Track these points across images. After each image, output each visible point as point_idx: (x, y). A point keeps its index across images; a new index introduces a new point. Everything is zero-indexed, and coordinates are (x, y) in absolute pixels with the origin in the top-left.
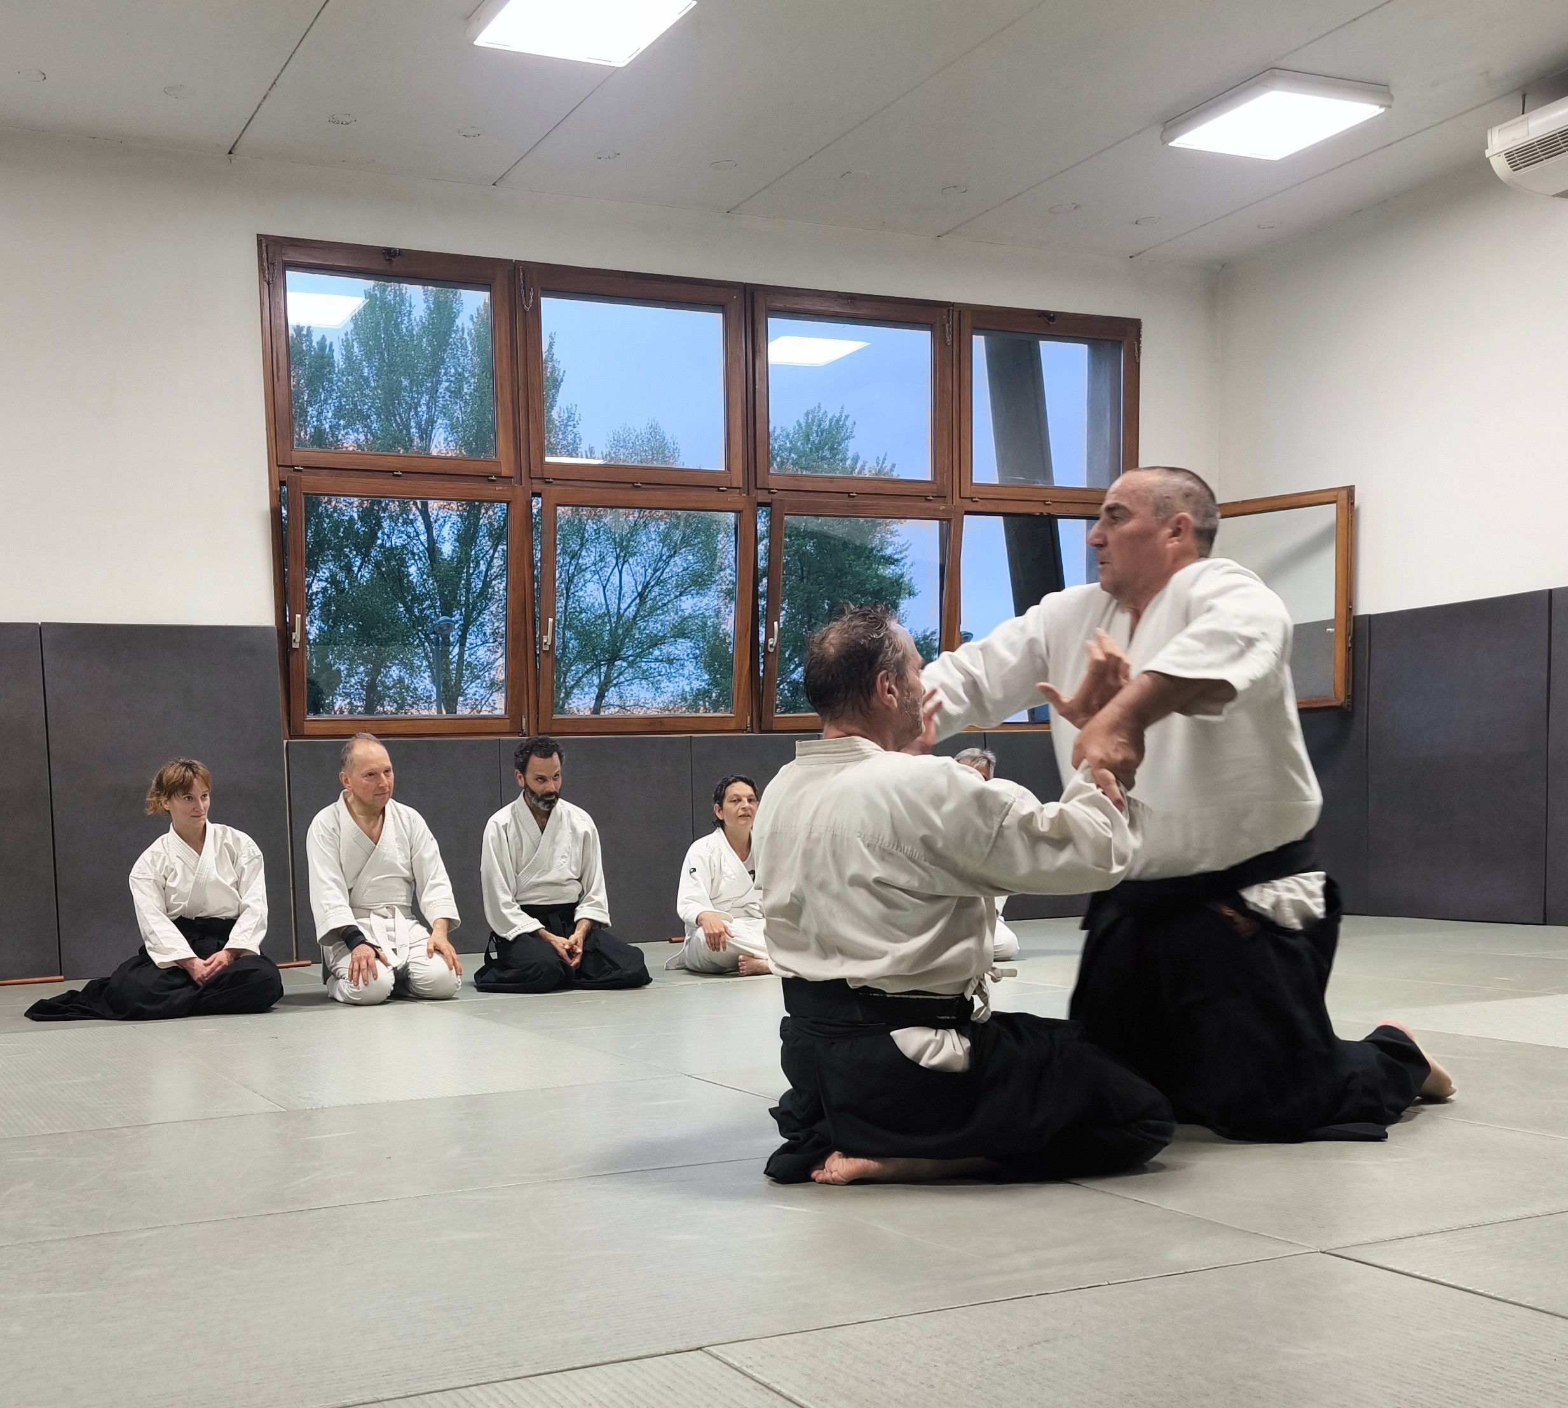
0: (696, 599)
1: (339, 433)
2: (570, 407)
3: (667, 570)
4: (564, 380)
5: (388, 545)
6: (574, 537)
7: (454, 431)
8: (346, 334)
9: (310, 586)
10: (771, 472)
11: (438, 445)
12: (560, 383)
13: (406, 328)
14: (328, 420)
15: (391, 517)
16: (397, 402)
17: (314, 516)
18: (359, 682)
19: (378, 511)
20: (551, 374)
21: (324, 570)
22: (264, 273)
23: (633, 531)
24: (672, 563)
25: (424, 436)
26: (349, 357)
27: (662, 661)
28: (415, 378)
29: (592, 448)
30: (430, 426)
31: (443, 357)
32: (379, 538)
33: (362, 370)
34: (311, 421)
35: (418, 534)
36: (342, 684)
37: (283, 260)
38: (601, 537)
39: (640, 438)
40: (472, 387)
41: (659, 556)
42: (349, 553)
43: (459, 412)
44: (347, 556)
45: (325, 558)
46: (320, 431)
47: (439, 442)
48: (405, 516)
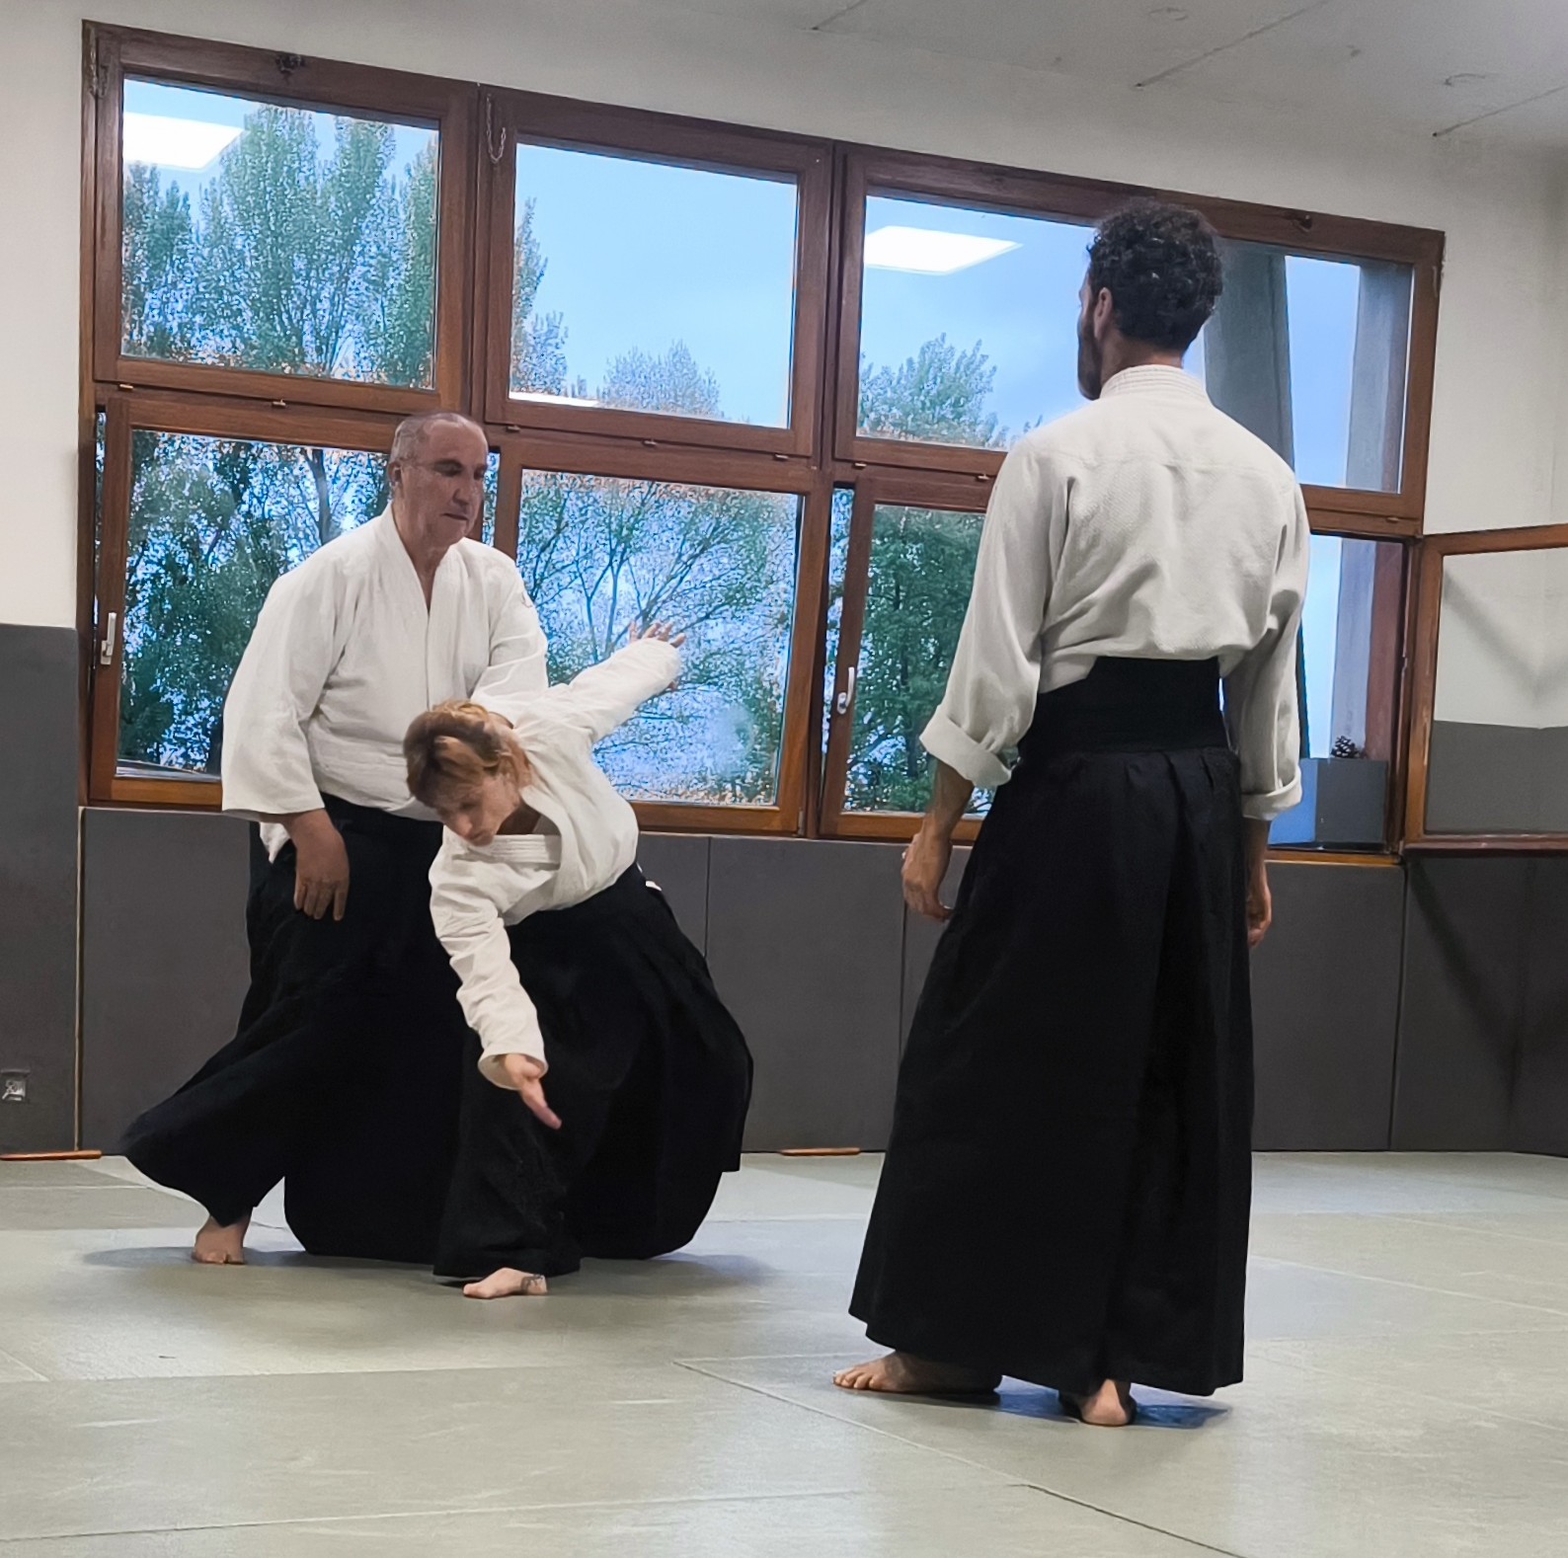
0: (729, 626)
1: (193, 335)
2: (552, 316)
3: (687, 578)
4: (546, 273)
5: (257, 514)
6: (547, 518)
7: (372, 342)
8: (212, 183)
9: (133, 571)
10: (858, 434)
11: (344, 364)
12: (538, 279)
13: (307, 178)
14: (176, 315)
15: (265, 471)
16: (284, 292)
17: (145, 462)
18: (199, 723)
19: (246, 460)
20: (527, 264)
21: (156, 547)
22: (90, 81)
23: (639, 514)
24: (695, 567)
25: (324, 347)
26: (216, 220)
27: (670, 718)
28: (315, 257)
29: (582, 381)
30: (334, 334)
31: (361, 227)
32: (244, 503)
33: (233, 240)
34: (150, 314)
35: (305, 500)
36: (174, 725)
37: (121, 63)
38: (590, 521)
39: (657, 370)
40: (403, 277)
41: (677, 555)
42: (196, 524)
43: (381, 314)
44: (193, 527)
45: (159, 528)
46: (163, 331)
47: (346, 360)
48: (286, 471)
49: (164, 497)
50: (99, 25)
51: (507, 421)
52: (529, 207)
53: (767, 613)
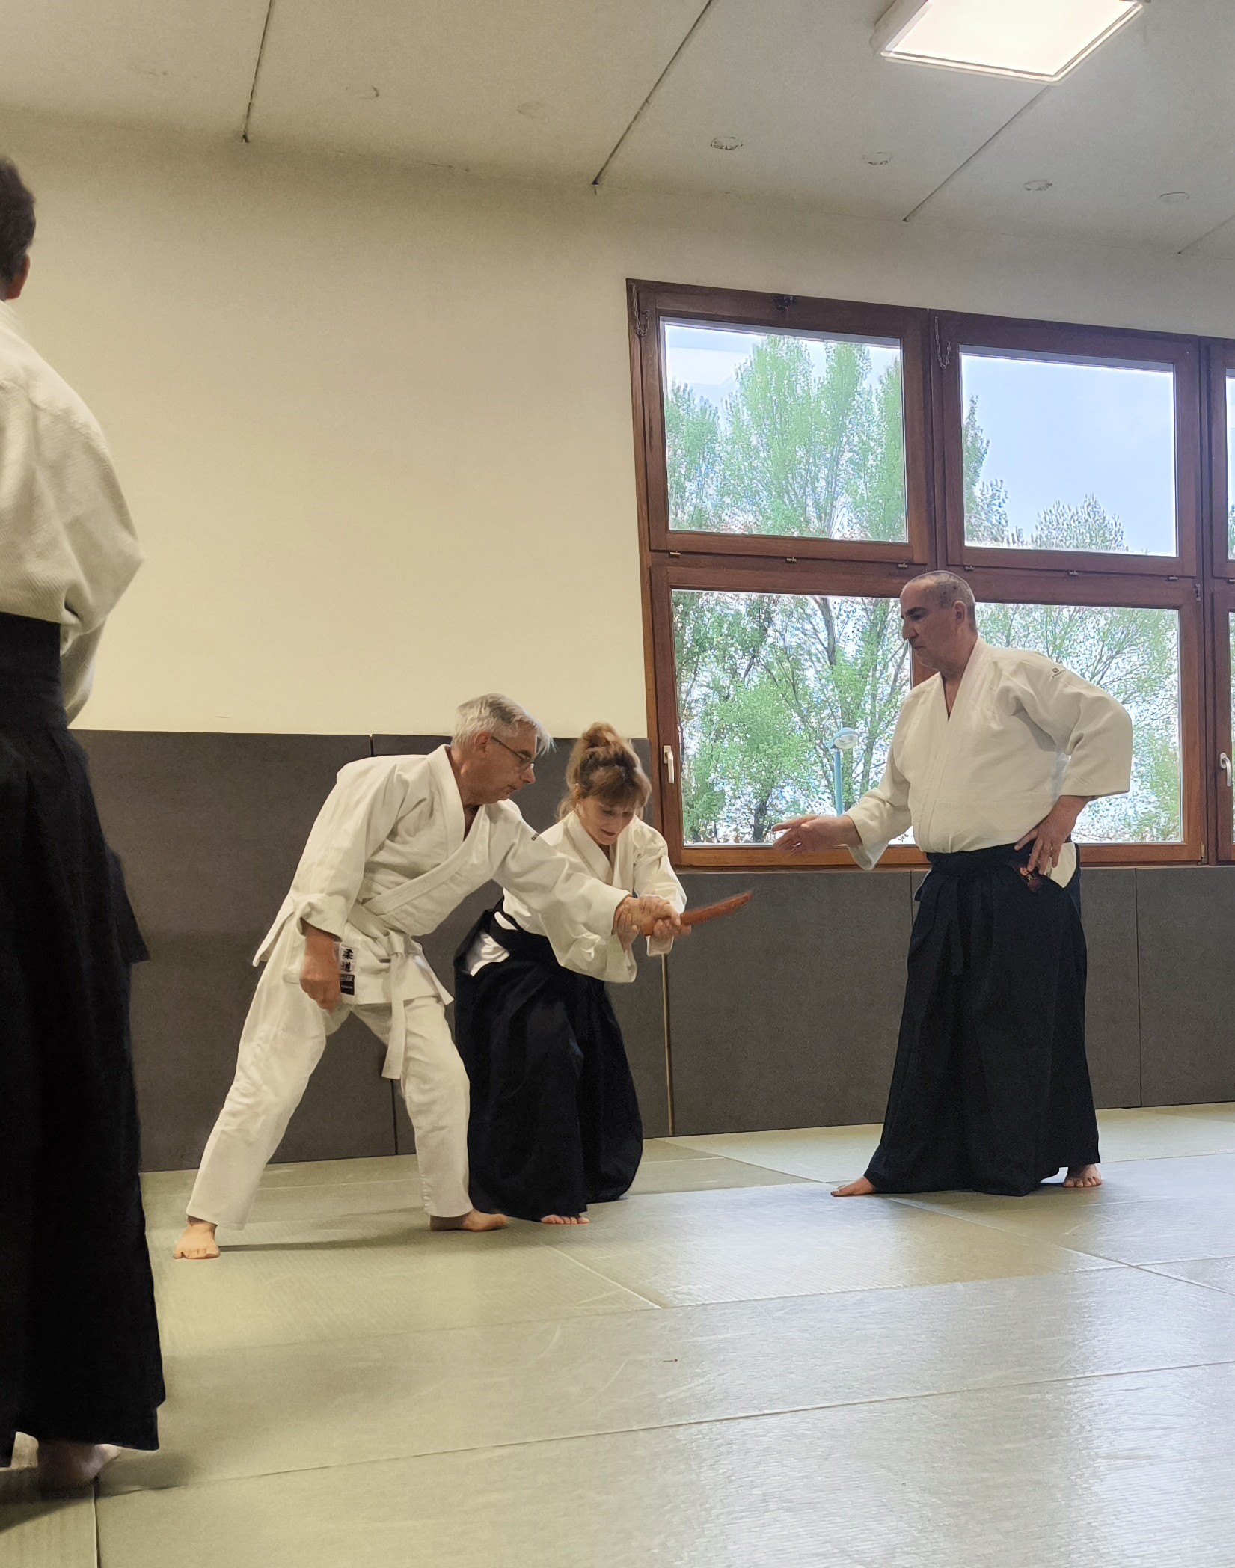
0: (1141, 708)
1: (723, 512)
2: (994, 483)
3: (1108, 673)
4: (988, 451)
5: (781, 644)
6: (999, 634)
7: (858, 509)
8: (731, 395)
9: (688, 693)
10: (1229, 558)
11: (840, 529)
12: (983, 455)
13: (803, 388)
14: (710, 497)
15: (784, 611)
16: (790, 475)
17: (693, 610)
18: (746, 805)
19: (768, 605)
20: (973, 445)
22: (635, 325)
23: (1068, 627)
24: (1113, 665)
25: (823, 515)
26: (738, 426)
28: (812, 447)
29: (1019, 530)
30: (829, 505)
31: (845, 423)
32: (769, 636)
33: (749, 438)
34: (690, 498)
35: (816, 631)
36: (726, 807)
37: (656, 309)
38: (1031, 635)
39: (1076, 518)
40: (879, 459)
41: (1098, 657)
42: (734, 654)
43: (864, 487)
44: (731, 657)
45: (706, 659)
46: (700, 511)
47: (841, 524)
48: (800, 610)
49: (709, 636)
50: (638, 282)
51: (965, 564)
52: (973, 402)
53: (1168, 696)
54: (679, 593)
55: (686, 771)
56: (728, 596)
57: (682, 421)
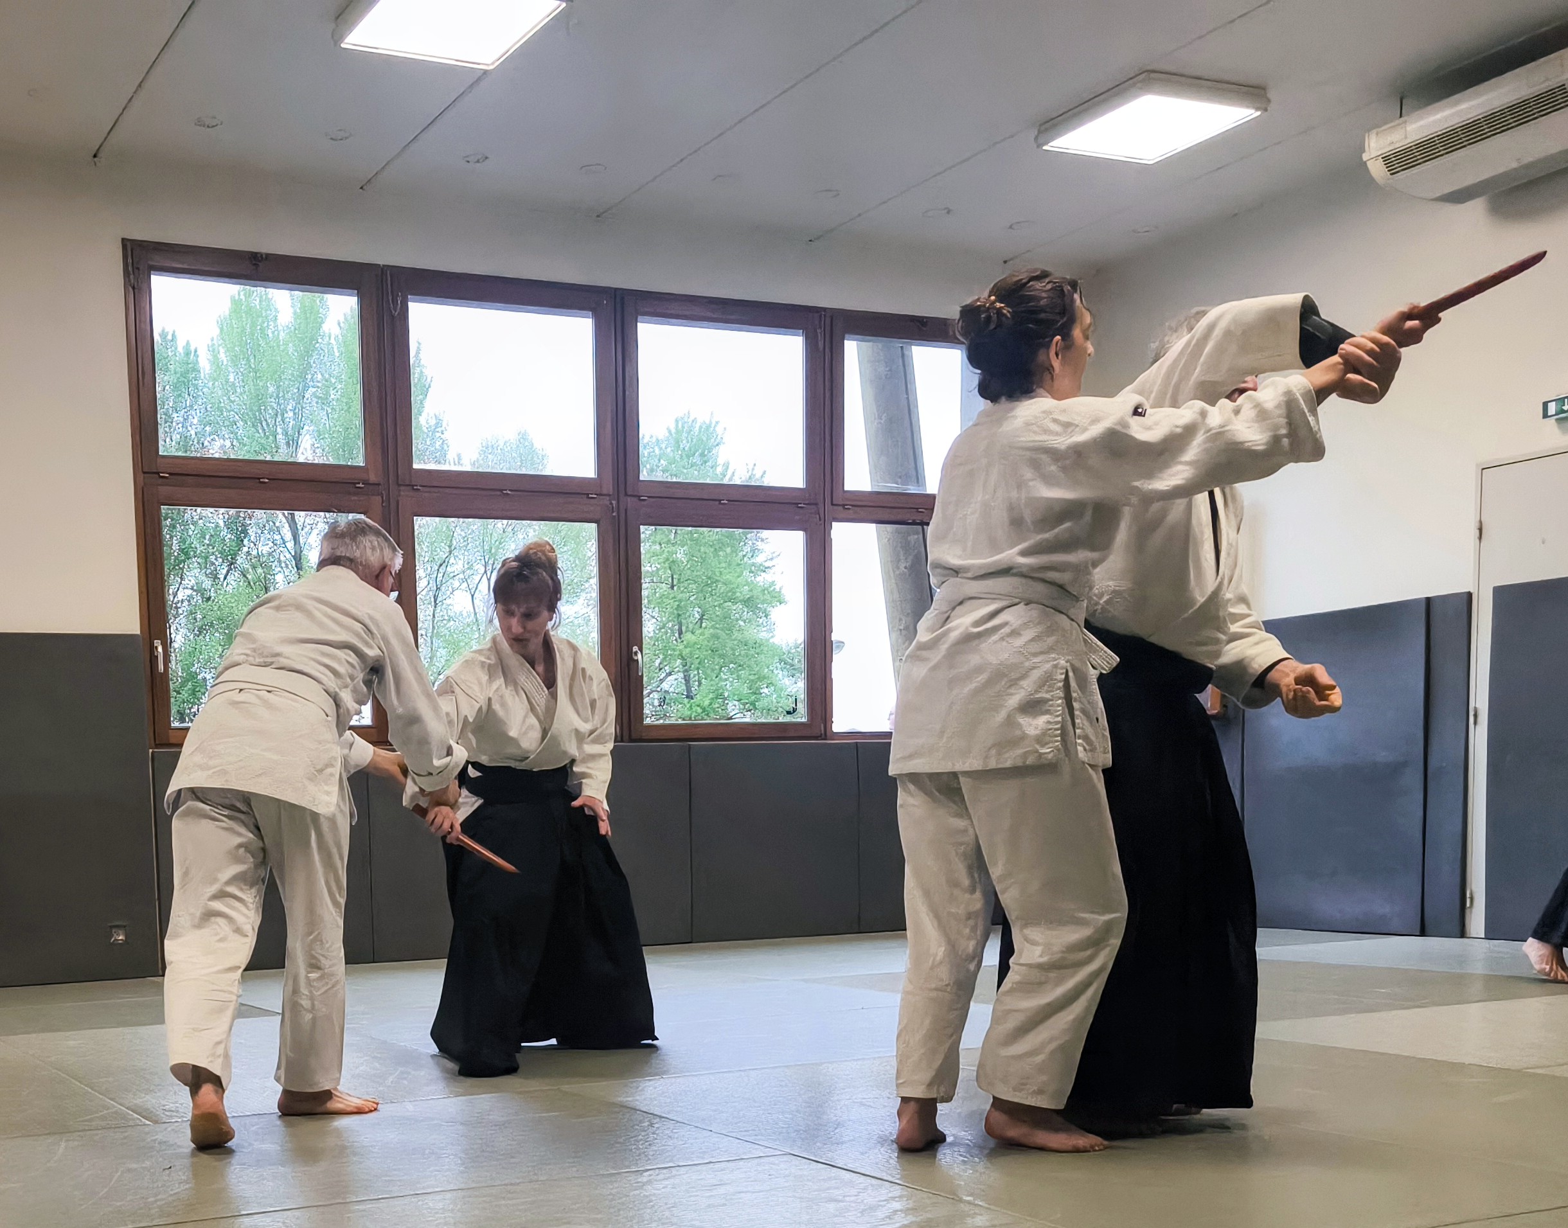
1: (205, 439)
2: (438, 413)
5: (254, 553)
6: (443, 544)
7: (321, 437)
8: (212, 340)
9: (175, 595)
10: (641, 478)
11: (304, 452)
12: (427, 389)
13: (273, 333)
14: (193, 427)
15: (257, 525)
16: (263, 408)
17: (179, 523)
19: (244, 519)
20: (419, 380)
21: (190, 578)
22: (129, 277)
23: (502, 538)
25: (291, 442)
26: (216, 363)
28: (281, 383)
29: (459, 455)
30: (297, 433)
31: (310, 363)
32: (244, 546)
33: (228, 376)
34: (177, 427)
35: (283, 541)
37: (148, 264)
38: (470, 545)
39: (508, 444)
40: (339, 393)
42: (214, 561)
43: (326, 418)
44: (213, 564)
45: (191, 566)
46: (186, 438)
47: (306, 449)
48: (271, 523)
49: (193, 546)
50: (133, 242)
51: (413, 483)
53: (588, 598)
54: (168, 509)
55: (173, 663)
56: (208, 512)
57: (169, 361)
